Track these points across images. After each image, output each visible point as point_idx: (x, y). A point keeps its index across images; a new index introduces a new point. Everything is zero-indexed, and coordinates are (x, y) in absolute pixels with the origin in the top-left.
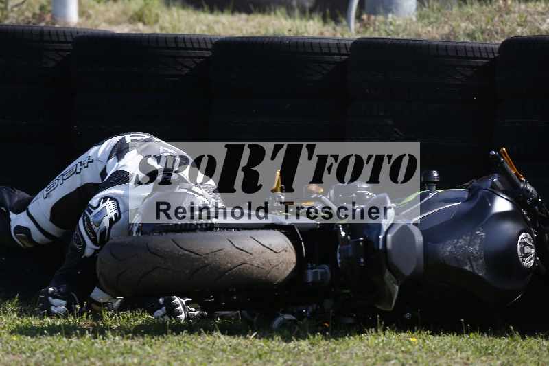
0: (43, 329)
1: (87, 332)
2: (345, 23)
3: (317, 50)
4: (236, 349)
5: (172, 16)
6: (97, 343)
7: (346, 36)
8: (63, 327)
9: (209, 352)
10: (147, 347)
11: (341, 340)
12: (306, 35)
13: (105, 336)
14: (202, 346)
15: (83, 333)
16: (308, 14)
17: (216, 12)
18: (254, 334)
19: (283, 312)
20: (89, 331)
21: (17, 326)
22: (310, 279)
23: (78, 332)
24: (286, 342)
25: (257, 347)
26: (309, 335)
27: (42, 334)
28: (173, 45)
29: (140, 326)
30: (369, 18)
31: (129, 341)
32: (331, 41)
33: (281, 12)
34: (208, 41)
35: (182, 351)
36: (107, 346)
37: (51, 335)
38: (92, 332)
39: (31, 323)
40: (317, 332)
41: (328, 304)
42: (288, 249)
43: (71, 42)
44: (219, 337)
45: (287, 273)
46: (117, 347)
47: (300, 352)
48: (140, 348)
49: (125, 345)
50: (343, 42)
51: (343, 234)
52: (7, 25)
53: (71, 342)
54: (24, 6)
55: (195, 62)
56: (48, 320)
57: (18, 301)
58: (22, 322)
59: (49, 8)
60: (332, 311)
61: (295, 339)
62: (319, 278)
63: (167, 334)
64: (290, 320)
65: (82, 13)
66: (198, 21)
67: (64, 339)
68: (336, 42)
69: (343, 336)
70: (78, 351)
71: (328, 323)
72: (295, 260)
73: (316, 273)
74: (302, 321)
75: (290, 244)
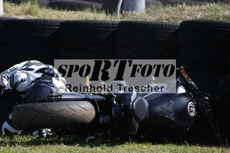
2: (115, 14)
3: (104, 26)
5: (43, 12)
6: (11, 149)
7: (116, 20)
10: (33, 150)
11: (114, 147)
13: (15, 146)
14: (56, 150)
15: (6, 145)
16: (100, 11)
17: (61, 10)
18: (78, 145)
19: (90, 135)
20: (8, 144)
22: (101, 121)
23: (4, 144)
24: (91, 148)
25: (79, 150)
26: (101, 145)
28: (43, 24)
29: (30, 142)
30: (125, 13)
31: (25, 148)
34: (58, 22)
35: (47, 152)
36: (16, 150)
38: (10, 144)
40: (104, 144)
41: (109, 132)
42: (92, 109)
44: (63, 146)
45: (91, 119)
46: (20, 150)
47: (97, 152)
48: (30, 151)
49: (23, 149)
50: (115, 22)
51: (115, 102)
53: (1, 148)
55: (52, 31)
60: (110, 135)
61: (95, 147)
62: (105, 121)
63: (41, 145)
64: (93, 139)
66: (53, 14)
68: (112, 22)
69: (115, 145)
70: (4, 152)
71: (109, 140)
72: (95, 114)
73: (104, 119)
74: (98, 139)
75: (93, 107)
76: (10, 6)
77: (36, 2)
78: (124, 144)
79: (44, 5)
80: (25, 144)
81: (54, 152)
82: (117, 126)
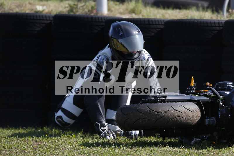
0: (93, 144)
1: (112, 145)
2: (221, 13)
3: (209, 25)
4: (175, 153)
5: (147, 11)
6: (116, 150)
7: (222, 19)
8: (102, 143)
9: (164, 154)
10: (137, 152)
11: (221, 149)
12: (205, 19)
13: (119, 147)
14: (161, 151)
15: (110, 146)
16: (205, 10)
17: (166, 9)
18: (184, 147)
19: (196, 137)
20: (113, 145)
21: (83, 142)
22: (207, 123)
23: (108, 145)
24: (197, 150)
25: (184, 152)
26: (207, 147)
27: (93, 146)
28: (147, 23)
29: (135, 143)
30: (232, 11)
31: (130, 149)
32: (215, 21)
33: (194, 8)
34: (162, 21)
35: (153, 153)
36: (121, 151)
37: (97, 147)
38: (114, 146)
39: (88, 141)
40: (210, 146)
41: (215, 134)
42: (197, 110)
43: (104, 22)
44: (168, 148)
45: (197, 121)
46: (125, 152)
47: (203, 155)
48: (134, 152)
49: (128, 151)
50: (221, 21)
51: (221, 104)
52: (77, 15)
53: (106, 149)
54: (85, 7)
55: (157, 31)
56: (96, 140)
57: (83, 132)
58: (85, 141)
59: (95, 7)
60: (216, 137)
61: (201, 149)
62: (211, 123)
63: (146, 147)
64: (199, 141)
65: (109, 10)
66: (158, 13)
67: (103, 148)
68: (217, 21)
69: (222, 148)
70: (108, 153)
71: (215, 142)
72: (200, 115)
73: (210, 121)
74: (204, 141)
75: (198, 108)
76: (114, 5)
77: (140, 1)
78: (231, 146)
79: (148, 4)
80: (130, 146)
81: (159, 154)
82: (223, 128)
